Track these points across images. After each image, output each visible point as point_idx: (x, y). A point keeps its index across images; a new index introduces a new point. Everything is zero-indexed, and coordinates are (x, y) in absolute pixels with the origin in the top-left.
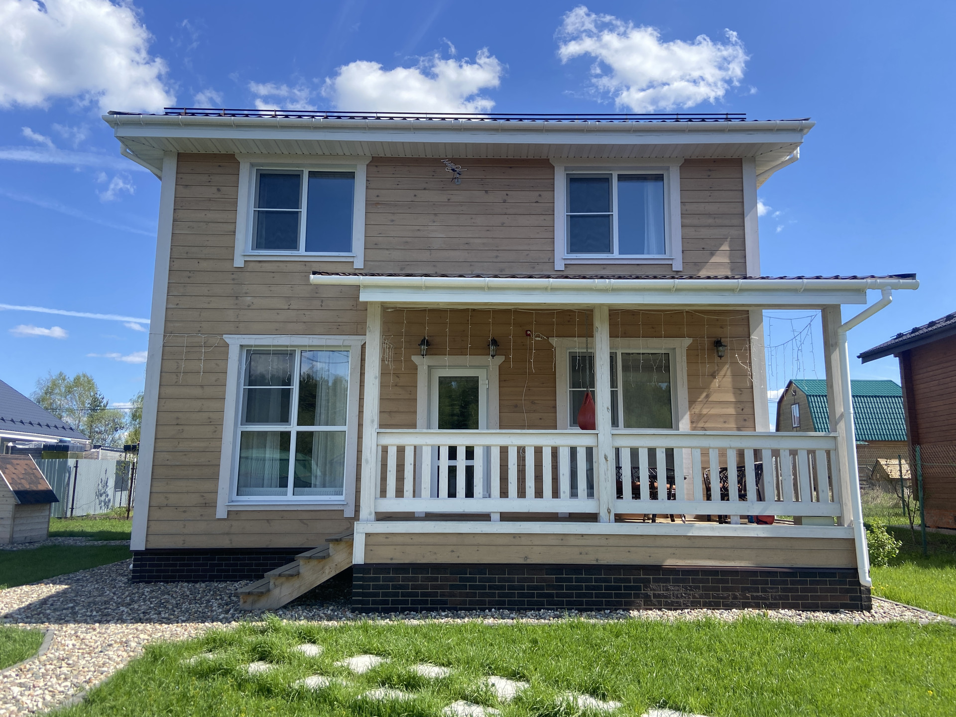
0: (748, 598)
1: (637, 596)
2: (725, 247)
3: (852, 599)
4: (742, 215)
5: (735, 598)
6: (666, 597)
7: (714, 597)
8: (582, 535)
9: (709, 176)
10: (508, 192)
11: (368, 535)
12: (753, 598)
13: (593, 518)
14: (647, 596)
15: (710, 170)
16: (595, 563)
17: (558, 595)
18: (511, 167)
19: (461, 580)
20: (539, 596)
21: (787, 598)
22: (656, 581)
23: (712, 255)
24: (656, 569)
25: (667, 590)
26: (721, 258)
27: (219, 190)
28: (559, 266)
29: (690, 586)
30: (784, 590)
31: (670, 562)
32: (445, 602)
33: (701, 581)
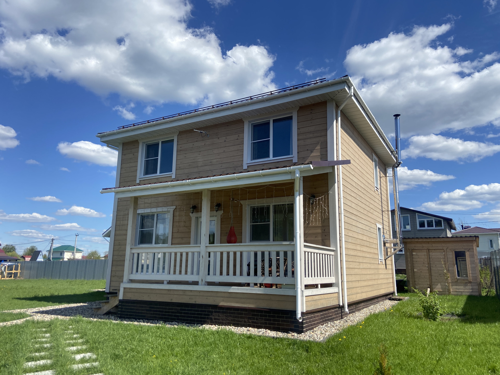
0: (250, 322)
1: (208, 318)
2: (318, 147)
3: (295, 326)
4: (326, 130)
5: (245, 322)
6: (218, 320)
7: (237, 321)
8: (191, 291)
9: (311, 113)
10: (227, 137)
11: (124, 288)
12: (253, 322)
13: (196, 283)
14: (211, 319)
15: (312, 110)
16: (194, 303)
17: (181, 316)
18: (228, 126)
19: (150, 307)
20: (175, 316)
21: (266, 323)
22: (215, 312)
23: (312, 152)
24: (215, 307)
25: (219, 316)
26: (316, 153)
27: (133, 154)
28: (245, 167)
29: (227, 315)
30: (265, 320)
31: (222, 304)
32: (145, 316)
33: (232, 313)
